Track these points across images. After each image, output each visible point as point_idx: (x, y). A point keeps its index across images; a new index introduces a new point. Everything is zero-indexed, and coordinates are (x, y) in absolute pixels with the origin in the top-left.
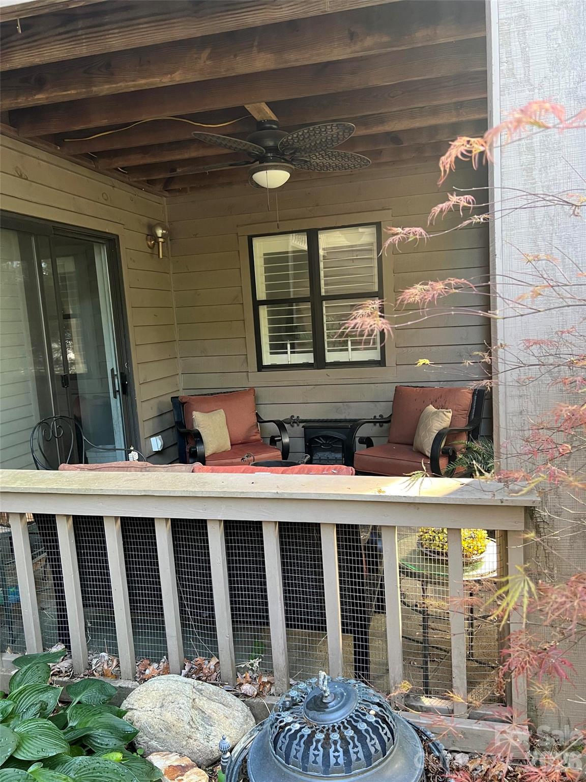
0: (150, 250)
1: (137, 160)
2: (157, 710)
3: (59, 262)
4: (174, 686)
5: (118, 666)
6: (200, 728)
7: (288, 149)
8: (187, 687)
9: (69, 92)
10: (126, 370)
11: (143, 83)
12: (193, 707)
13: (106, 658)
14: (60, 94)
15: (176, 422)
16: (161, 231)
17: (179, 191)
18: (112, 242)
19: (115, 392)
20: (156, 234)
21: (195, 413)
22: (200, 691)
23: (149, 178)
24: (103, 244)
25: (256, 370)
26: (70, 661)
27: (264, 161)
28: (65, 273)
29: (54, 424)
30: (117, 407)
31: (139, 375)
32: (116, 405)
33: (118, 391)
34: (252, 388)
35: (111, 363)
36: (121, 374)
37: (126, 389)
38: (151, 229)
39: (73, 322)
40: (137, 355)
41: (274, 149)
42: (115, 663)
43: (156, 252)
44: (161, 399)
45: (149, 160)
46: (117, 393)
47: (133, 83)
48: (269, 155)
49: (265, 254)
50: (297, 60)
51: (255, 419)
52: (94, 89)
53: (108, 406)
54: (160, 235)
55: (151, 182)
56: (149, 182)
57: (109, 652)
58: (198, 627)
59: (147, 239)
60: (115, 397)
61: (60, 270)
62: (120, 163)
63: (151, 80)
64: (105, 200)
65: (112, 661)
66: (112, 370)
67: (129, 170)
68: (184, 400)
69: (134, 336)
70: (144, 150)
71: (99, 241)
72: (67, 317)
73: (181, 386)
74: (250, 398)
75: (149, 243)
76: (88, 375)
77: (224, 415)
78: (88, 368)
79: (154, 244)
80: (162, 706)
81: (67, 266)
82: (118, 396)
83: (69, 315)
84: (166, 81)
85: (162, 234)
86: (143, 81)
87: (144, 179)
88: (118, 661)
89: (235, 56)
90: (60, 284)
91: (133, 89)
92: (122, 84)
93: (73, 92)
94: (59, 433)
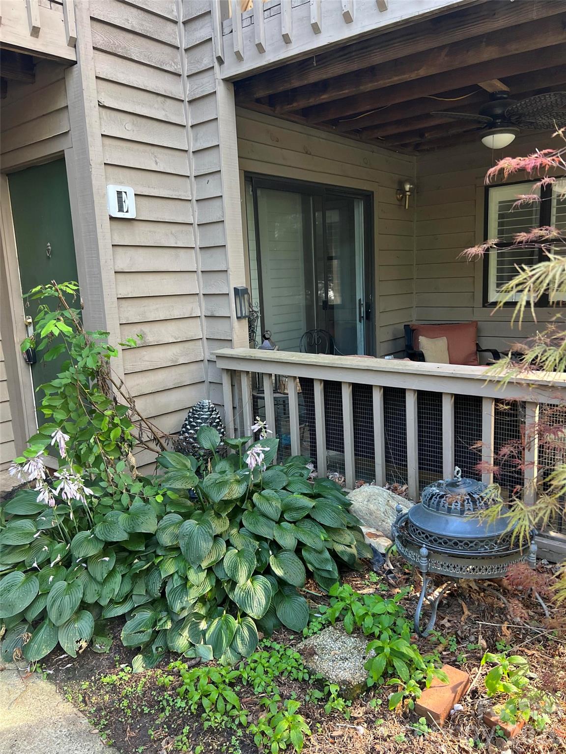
0: (398, 203)
1: (392, 131)
2: (365, 503)
3: (328, 213)
4: (377, 491)
5: (344, 481)
6: (391, 517)
7: (514, 115)
8: (385, 493)
9: (344, 92)
10: (370, 301)
11: (396, 79)
12: (387, 505)
13: (338, 476)
14: (338, 93)
15: (407, 346)
16: (408, 186)
17: (428, 150)
18: (368, 197)
19: (360, 317)
20: (404, 189)
21: (420, 338)
22: (393, 497)
23: (402, 143)
24: (361, 199)
25: (482, 306)
26: (316, 474)
27: (492, 127)
28: (331, 223)
29: (315, 335)
30: (361, 329)
31: (380, 306)
32: (360, 327)
33: (363, 317)
34: (476, 322)
35: (360, 295)
36: (366, 303)
37: (369, 316)
38: (401, 184)
39: (335, 263)
40: (380, 289)
41: (502, 116)
42: (343, 479)
43: (403, 204)
44: (396, 326)
45: (402, 129)
46: (362, 319)
47: (390, 80)
48: (498, 121)
49: (500, 202)
50: (517, 50)
51: (474, 348)
52: (362, 88)
53: (354, 329)
54: (407, 189)
55: (405, 146)
56: (402, 145)
57: (340, 473)
58: (396, 463)
59: (396, 194)
60: (360, 321)
61: (328, 221)
62: (380, 134)
63: (403, 77)
64: (366, 164)
65: (341, 478)
66: (360, 300)
67: (387, 138)
68: (414, 328)
69: (379, 273)
70: (399, 123)
71: (359, 197)
72: (331, 258)
73: (414, 317)
74: (472, 330)
75: (398, 196)
76: (342, 306)
77: (446, 342)
78: (343, 300)
79: (402, 197)
80: (368, 501)
81: (333, 217)
82: (362, 321)
83: (332, 257)
84: (413, 76)
85: (410, 188)
86: (396, 78)
87: (398, 143)
88: (345, 479)
89: (468, 51)
90: (327, 231)
91: (388, 85)
92: (381, 82)
93: (347, 91)
94: (318, 342)
